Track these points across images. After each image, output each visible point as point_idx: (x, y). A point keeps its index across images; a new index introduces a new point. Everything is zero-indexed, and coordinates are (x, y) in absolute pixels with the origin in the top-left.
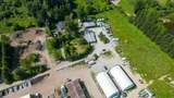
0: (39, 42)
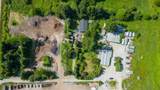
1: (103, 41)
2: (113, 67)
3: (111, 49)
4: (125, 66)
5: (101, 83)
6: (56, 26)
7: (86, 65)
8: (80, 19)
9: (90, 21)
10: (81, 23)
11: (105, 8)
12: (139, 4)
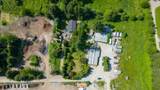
0: (44, 41)
1: (91, 41)
2: (101, 67)
3: (99, 49)
4: (113, 66)
5: (89, 83)
6: (45, 26)
7: (74, 64)
8: (68, 20)
9: (79, 22)
10: (70, 24)
11: (93, 10)
12: (126, 6)
